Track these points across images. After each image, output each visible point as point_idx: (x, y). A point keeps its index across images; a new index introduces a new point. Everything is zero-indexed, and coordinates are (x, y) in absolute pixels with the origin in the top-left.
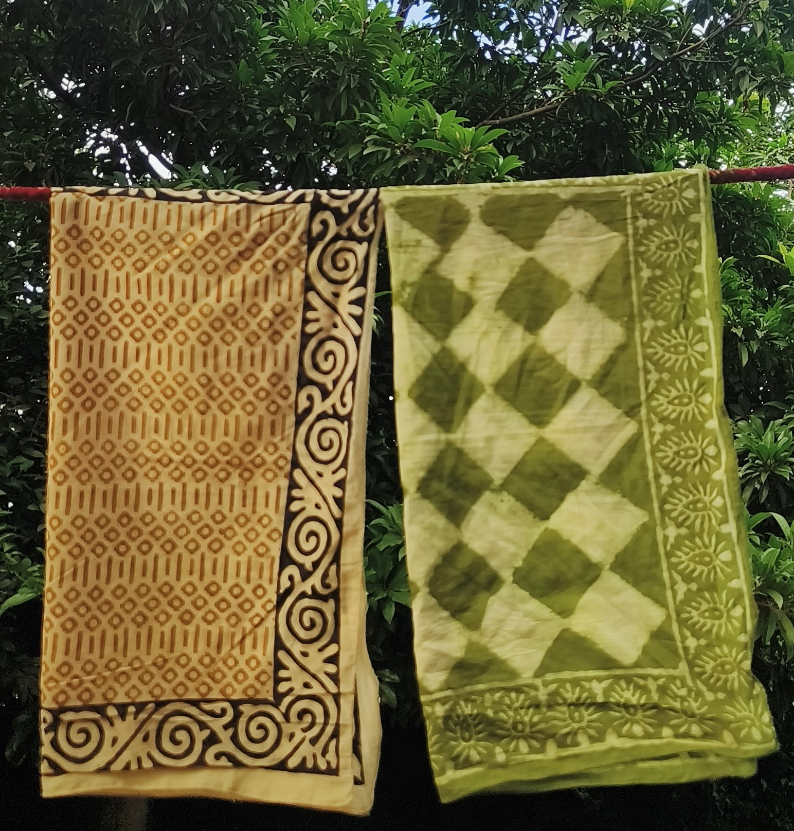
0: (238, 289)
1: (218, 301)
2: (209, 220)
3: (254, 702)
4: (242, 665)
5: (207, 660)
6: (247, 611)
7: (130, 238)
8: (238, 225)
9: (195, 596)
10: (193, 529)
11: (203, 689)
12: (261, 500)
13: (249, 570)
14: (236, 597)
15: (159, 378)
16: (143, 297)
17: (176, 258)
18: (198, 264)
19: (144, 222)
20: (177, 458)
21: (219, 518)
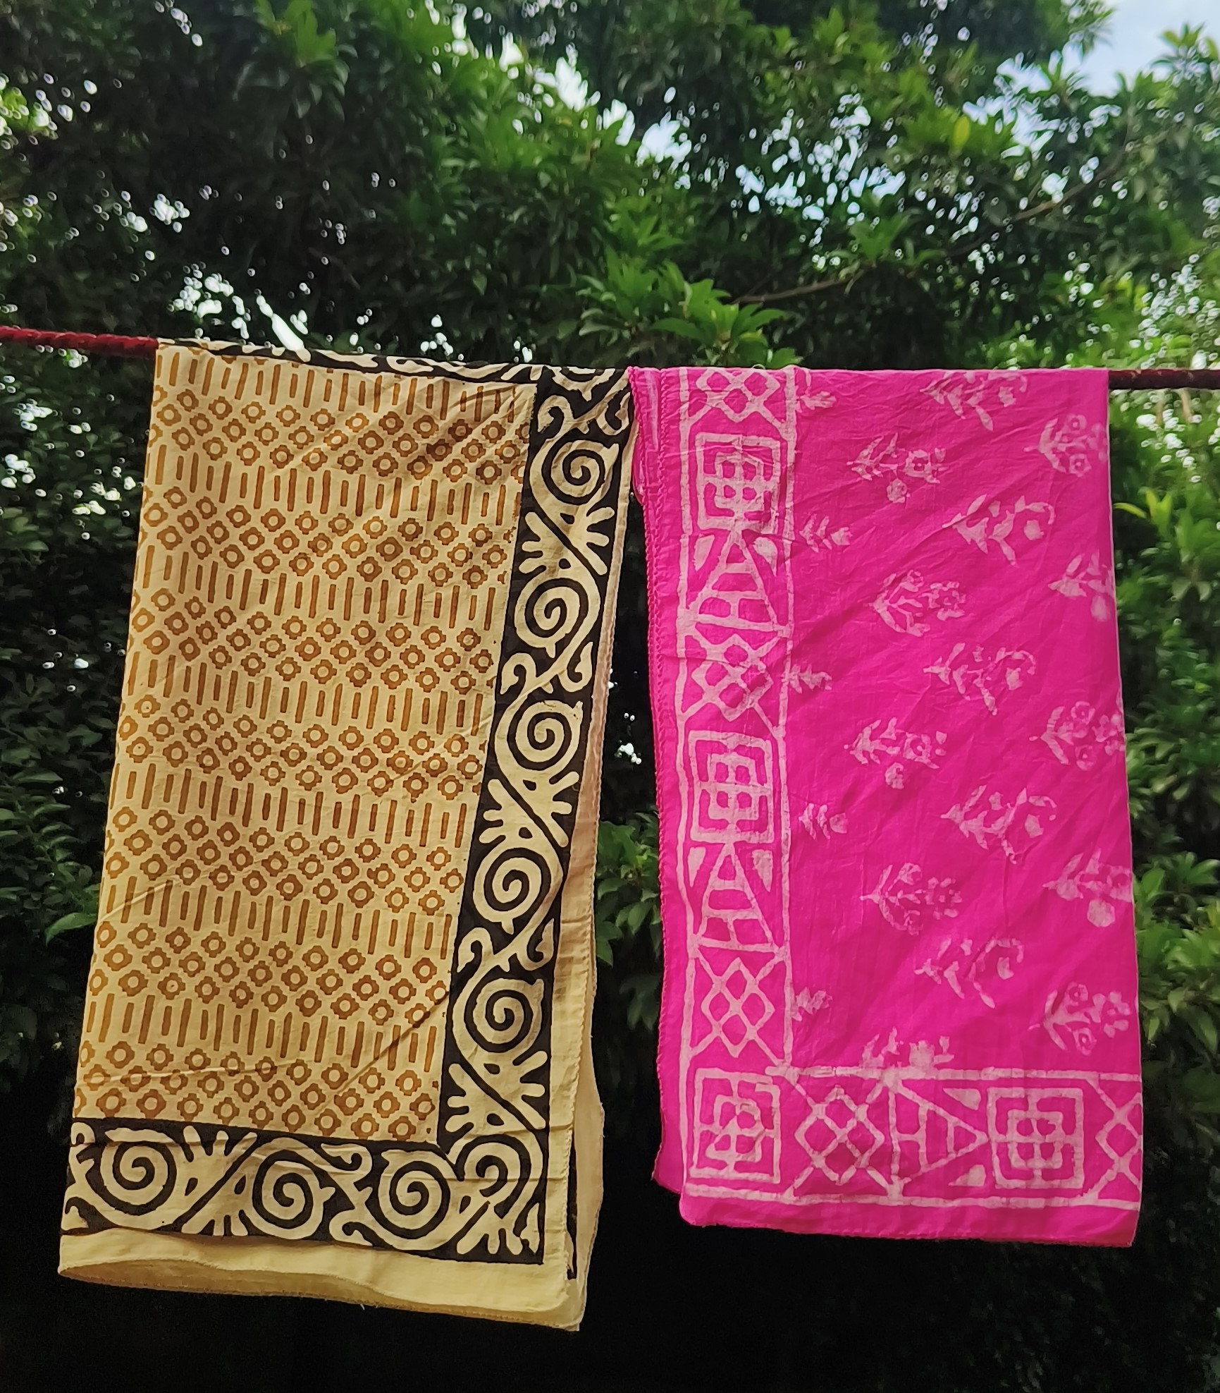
0: (424, 500)
1: (394, 515)
2: (386, 397)
3: (406, 1146)
4: (389, 1086)
5: (334, 1076)
6: (403, 1001)
7: (270, 417)
8: (429, 406)
9: (324, 971)
10: (329, 865)
11: (327, 1122)
12: (434, 827)
13: (410, 935)
14: (388, 977)
15: (295, 628)
16: (282, 506)
17: (335, 448)
18: (368, 460)
19: (292, 395)
20: (312, 752)
21: (368, 850)
